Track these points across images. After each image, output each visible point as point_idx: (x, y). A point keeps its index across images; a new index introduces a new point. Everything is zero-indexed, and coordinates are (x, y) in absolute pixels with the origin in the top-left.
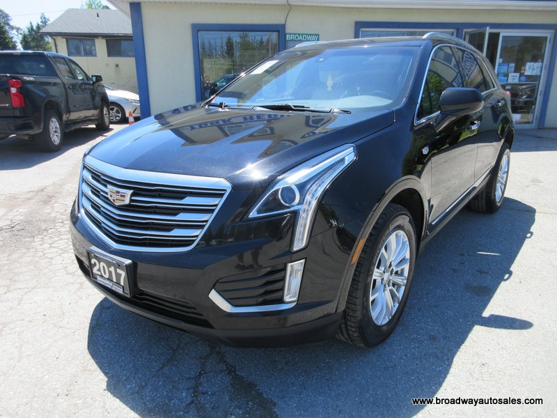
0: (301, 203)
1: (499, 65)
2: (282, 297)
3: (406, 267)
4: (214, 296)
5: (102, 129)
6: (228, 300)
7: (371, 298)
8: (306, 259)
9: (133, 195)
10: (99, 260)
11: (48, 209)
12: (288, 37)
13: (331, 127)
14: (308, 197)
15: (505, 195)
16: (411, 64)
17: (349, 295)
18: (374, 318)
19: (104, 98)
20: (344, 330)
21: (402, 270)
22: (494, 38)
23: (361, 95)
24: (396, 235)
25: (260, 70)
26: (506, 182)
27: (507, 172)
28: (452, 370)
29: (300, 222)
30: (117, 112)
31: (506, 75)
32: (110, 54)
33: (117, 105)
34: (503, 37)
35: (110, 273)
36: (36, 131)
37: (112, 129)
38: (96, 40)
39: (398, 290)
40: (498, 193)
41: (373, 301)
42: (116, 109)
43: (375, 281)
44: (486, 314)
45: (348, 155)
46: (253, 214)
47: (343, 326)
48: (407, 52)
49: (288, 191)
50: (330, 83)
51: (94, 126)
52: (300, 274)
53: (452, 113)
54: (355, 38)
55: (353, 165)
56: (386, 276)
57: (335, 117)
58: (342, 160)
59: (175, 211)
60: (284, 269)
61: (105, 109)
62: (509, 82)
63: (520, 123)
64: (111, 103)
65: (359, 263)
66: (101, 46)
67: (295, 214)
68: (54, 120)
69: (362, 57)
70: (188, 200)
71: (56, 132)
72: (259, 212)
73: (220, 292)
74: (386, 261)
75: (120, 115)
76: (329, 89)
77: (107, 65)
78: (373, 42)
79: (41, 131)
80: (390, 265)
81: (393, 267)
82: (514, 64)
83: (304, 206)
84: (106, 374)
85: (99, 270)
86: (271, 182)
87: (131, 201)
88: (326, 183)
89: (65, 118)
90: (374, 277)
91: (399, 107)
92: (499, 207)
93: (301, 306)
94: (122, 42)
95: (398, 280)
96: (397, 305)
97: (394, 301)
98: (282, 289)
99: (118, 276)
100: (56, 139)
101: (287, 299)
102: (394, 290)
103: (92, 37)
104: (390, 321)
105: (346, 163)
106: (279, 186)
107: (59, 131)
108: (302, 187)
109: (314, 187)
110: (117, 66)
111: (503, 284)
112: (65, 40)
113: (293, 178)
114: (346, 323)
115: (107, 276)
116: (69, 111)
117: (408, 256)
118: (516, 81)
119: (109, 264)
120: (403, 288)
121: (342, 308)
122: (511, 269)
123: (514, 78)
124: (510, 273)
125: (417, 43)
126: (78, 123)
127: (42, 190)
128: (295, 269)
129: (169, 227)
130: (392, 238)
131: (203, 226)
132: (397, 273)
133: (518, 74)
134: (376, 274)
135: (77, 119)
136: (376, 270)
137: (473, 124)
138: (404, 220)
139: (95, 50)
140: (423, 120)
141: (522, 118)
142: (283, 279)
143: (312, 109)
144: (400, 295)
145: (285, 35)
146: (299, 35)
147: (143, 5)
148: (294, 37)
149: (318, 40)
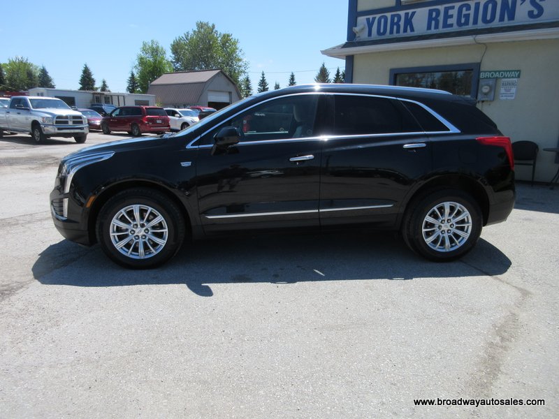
2: (63, 214)
8: (69, 198)
12: (482, 75)
43: (118, 227)
52: (67, 205)
60: (63, 201)
93: (68, 220)
95: (155, 239)
96: (153, 254)
98: (63, 210)
132: (155, 234)
136: (116, 220)
142: (63, 206)
144: (158, 249)
145: (479, 75)
146: (495, 72)
147: (355, 57)
148: (489, 75)
149: (519, 77)
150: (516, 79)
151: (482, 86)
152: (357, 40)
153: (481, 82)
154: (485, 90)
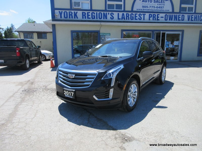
0: (113, 76)
1: (166, 42)
2: (109, 97)
3: (137, 93)
4: (94, 97)
5: (40, 63)
6: (97, 97)
7: (128, 99)
8: (114, 88)
9: (75, 76)
10: (66, 91)
11: (33, 86)
12: (101, 34)
13: (117, 61)
14: (114, 75)
15: (165, 80)
16: (136, 46)
17: (123, 97)
18: (129, 104)
19: (41, 53)
20: (122, 106)
21: (136, 94)
22: (164, 34)
23: (124, 53)
24: (134, 85)
25: (98, 47)
26: (165, 76)
27: (166, 73)
28: (147, 115)
29: (112, 80)
30: (44, 57)
31: (168, 45)
32: (38, 38)
33: (44, 55)
34: (167, 34)
35: (69, 94)
36: (23, 63)
37: (43, 63)
38: (34, 34)
39: (135, 99)
40: (163, 79)
41: (129, 100)
42: (43, 56)
43: (129, 95)
44: (157, 106)
45: (122, 67)
46: (102, 79)
47: (122, 105)
48: (135, 43)
49: (110, 74)
50: (116, 50)
51: (37, 62)
52: (113, 92)
53: (146, 57)
54: (121, 38)
55: (123, 69)
56: (132, 95)
57: (118, 58)
58: (121, 68)
59: (85, 79)
60: (109, 91)
61: (41, 56)
62: (169, 47)
63: (174, 60)
64: (43, 54)
65: (125, 90)
66: (35, 35)
67: (111, 78)
68: (27, 60)
69: (124, 44)
70: (88, 76)
71: (28, 64)
72: (104, 78)
73: (95, 96)
74: (131, 91)
75: (44, 58)
76: (116, 51)
77: (37, 42)
78: (127, 39)
79: (24, 63)
80: (132, 93)
81: (133, 93)
82: (170, 42)
83: (113, 77)
84: (67, 118)
85: (66, 93)
86: (106, 72)
87: (75, 77)
88: (118, 72)
89: (30, 59)
90: (129, 94)
91: (133, 56)
92: (164, 83)
93: (113, 99)
94: (43, 34)
95: (135, 96)
96: (135, 103)
97: (134, 102)
98: (109, 95)
99: (71, 94)
100: (28, 66)
101: (110, 97)
102: (134, 99)
103: (33, 32)
104: (133, 106)
105: (122, 68)
106: (108, 73)
107: (29, 63)
108: (113, 73)
109: (115, 73)
110: (41, 42)
111: (162, 100)
112: (23, 33)
113: (111, 71)
114: (123, 105)
115: (68, 94)
116: (31, 57)
117: (137, 91)
118: (172, 47)
119: (69, 91)
120: (136, 99)
121: (122, 100)
122: (165, 97)
123: (171, 46)
124: (164, 98)
125: (137, 40)
126: (34, 61)
127: (29, 81)
128: (112, 90)
129: (84, 82)
130: (132, 85)
131: (92, 82)
132: (134, 95)
133: (172, 45)
134: (129, 93)
135: (33, 60)
136: (129, 92)
137: (153, 60)
138: (135, 82)
139: (33, 37)
140: (139, 59)
141: (174, 58)
142: (109, 93)
143: (113, 56)
144: (135, 100)
145: (100, 34)
146: (104, 33)
147: (56, 25)
148: (102, 34)
149: (110, 35)
150: (109, 36)
151: (102, 38)
152: (56, 19)
153: (101, 36)
154: (103, 39)
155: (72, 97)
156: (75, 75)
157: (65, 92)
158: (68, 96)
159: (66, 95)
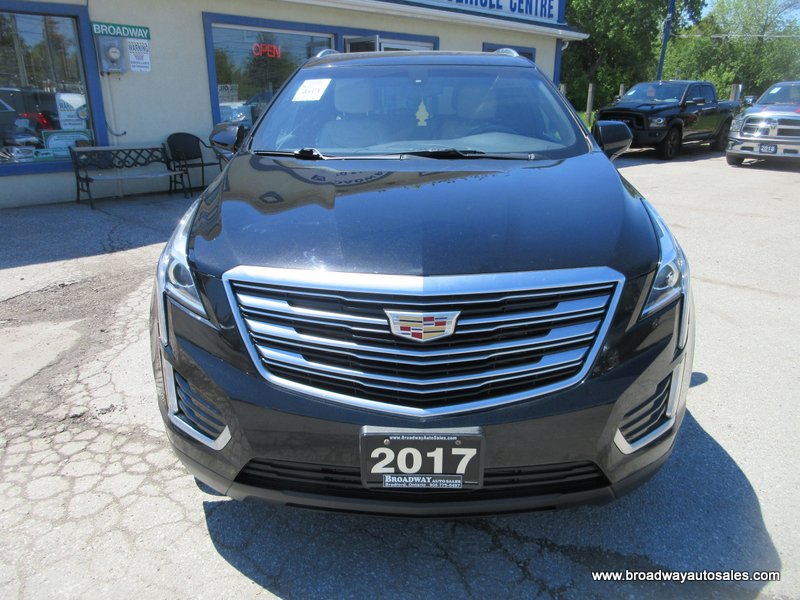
0: (678, 283)
6: (626, 437)
12: (96, 29)
35: (428, 461)
46: (646, 309)
70: (564, 308)
73: (621, 430)
87: (457, 328)
98: (666, 401)
99: (451, 462)
115: (417, 468)
129: (533, 356)
131: (591, 343)
142: (668, 389)
145: (91, 24)
146: (115, 26)
148: (106, 29)
149: (149, 37)
150: (146, 41)
151: (106, 49)
153: (103, 42)
154: (114, 54)
155: (456, 484)
156: (457, 313)
157: (383, 456)
158: (420, 482)
159: (388, 479)
